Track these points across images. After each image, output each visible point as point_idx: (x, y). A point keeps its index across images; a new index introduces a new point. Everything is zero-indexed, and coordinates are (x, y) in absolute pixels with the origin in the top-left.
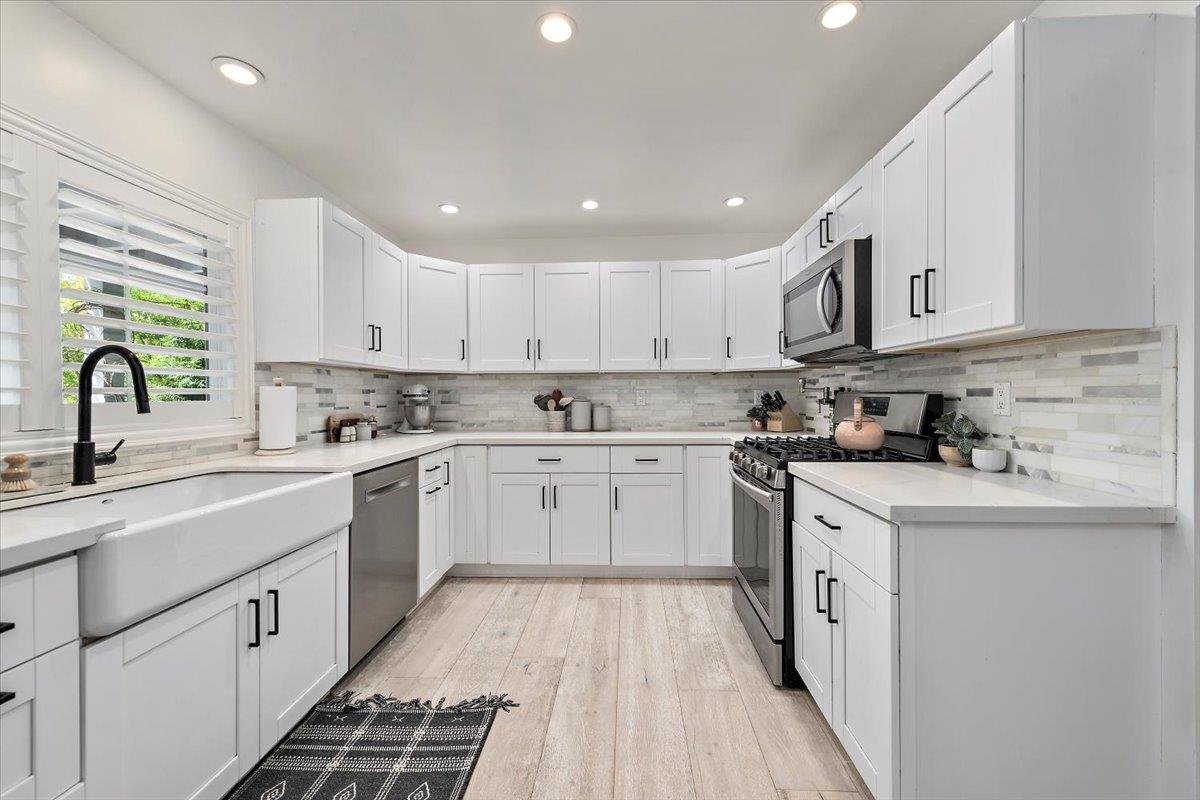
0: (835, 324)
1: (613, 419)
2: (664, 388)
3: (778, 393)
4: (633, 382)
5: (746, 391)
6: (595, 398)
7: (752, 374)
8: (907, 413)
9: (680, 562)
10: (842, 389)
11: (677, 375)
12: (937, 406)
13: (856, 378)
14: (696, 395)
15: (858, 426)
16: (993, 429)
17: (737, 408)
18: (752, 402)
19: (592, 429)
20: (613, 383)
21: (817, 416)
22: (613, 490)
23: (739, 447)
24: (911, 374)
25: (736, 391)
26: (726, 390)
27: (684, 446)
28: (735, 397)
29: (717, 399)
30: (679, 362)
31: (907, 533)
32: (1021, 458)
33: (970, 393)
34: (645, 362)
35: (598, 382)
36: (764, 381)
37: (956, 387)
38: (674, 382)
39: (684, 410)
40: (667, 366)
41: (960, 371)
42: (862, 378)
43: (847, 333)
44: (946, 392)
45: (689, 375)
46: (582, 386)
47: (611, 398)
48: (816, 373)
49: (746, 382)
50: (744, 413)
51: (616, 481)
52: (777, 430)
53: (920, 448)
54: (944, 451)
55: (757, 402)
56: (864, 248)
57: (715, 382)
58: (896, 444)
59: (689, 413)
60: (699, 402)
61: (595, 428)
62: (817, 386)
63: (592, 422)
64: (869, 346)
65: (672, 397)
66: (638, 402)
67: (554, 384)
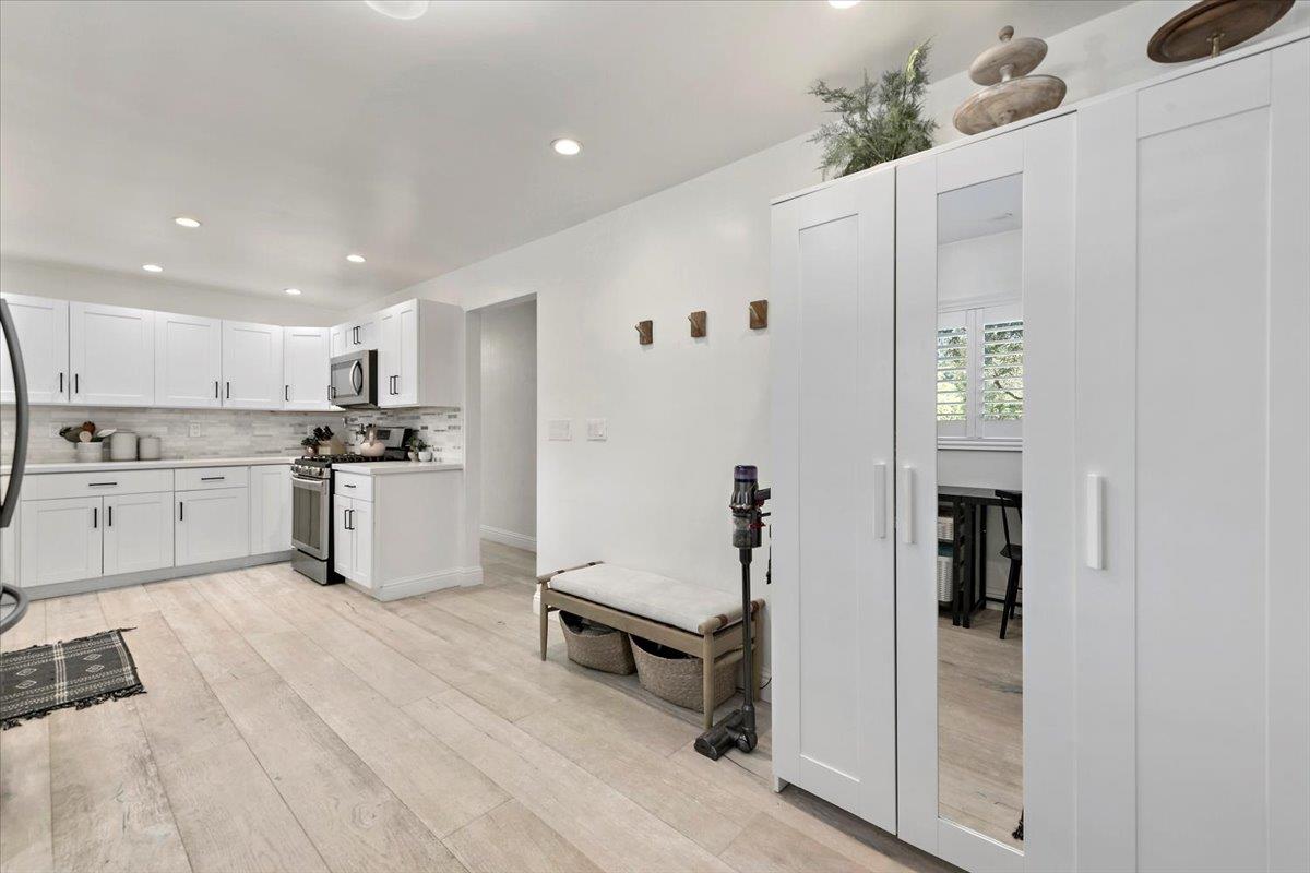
0: (359, 391)
1: (163, 449)
2: (221, 422)
3: (327, 427)
4: (187, 417)
5: (300, 425)
6: (140, 430)
7: (306, 413)
8: (397, 438)
9: (245, 554)
10: (370, 425)
11: (236, 412)
12: (410, 434)
13: (378, 419)
14: (254, 428)
15: (372, 445)
16: (429, 443)
17: (293, 438)
18: (305, 433)
19: (138, 459)
20: (164, 416)
21: (356, 443)
22: (178, 505)
23: (297, 462)
24: (403, 418)
25: (291, 425)
26: (283, 425)
27: (249, 466)
28: (292, 430)
29: (274, 431)
30: (239, 401)
31: (378, 478)
32: (436, 455)
33: (423, 428)
34: (206, 400)
35: (143, 415)
36: (315, 418)
37: (417, 425)
38: (233, 417)
39: (244, 440)
40: (228, 404)
41: (418, 418)
42: (381, 419)
43: (365, 398)
44: (414, 428)
45: (248, 412)
46: (122, 418)
47: (161, 430)
48: (353, 414)
49: (300, 419)
50: (298, 443)
51: (180, 497)
52: (325, 451)
53: (401, 454)
54: (410, 454)
55: (310, 434)
56: (373, 355)
57: (273, 418)
58: (390, 453)
59: (248, 444)
60: (257, 433)
61: (142, 457)
62: (356, 422)
63: (138, 452)
64: (376, 404)
65: (229, 430)
66: (192, 434)
67: (86, 417)
